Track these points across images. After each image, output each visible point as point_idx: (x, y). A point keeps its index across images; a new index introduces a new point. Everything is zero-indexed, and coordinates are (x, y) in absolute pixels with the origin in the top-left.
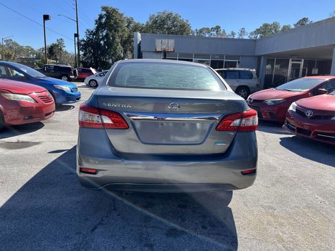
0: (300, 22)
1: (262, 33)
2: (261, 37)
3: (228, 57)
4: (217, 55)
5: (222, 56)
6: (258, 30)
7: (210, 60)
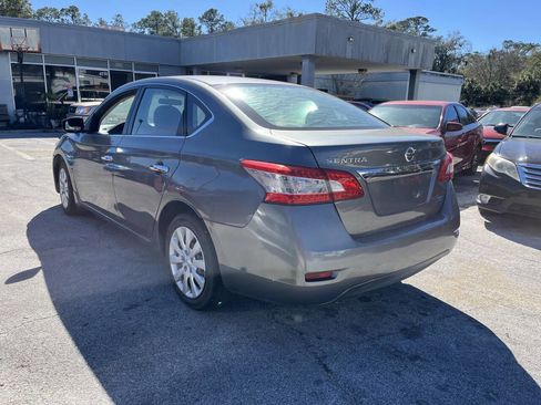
0: (206, 14)
1: (152, 27)
2: (152, 33)
3: (138, 66)
4: (120, 62)
5: (127, 64)
6: (145, 21)
7: (108, 70)
